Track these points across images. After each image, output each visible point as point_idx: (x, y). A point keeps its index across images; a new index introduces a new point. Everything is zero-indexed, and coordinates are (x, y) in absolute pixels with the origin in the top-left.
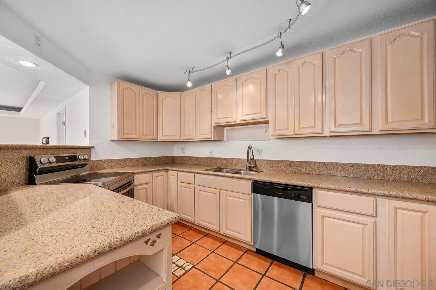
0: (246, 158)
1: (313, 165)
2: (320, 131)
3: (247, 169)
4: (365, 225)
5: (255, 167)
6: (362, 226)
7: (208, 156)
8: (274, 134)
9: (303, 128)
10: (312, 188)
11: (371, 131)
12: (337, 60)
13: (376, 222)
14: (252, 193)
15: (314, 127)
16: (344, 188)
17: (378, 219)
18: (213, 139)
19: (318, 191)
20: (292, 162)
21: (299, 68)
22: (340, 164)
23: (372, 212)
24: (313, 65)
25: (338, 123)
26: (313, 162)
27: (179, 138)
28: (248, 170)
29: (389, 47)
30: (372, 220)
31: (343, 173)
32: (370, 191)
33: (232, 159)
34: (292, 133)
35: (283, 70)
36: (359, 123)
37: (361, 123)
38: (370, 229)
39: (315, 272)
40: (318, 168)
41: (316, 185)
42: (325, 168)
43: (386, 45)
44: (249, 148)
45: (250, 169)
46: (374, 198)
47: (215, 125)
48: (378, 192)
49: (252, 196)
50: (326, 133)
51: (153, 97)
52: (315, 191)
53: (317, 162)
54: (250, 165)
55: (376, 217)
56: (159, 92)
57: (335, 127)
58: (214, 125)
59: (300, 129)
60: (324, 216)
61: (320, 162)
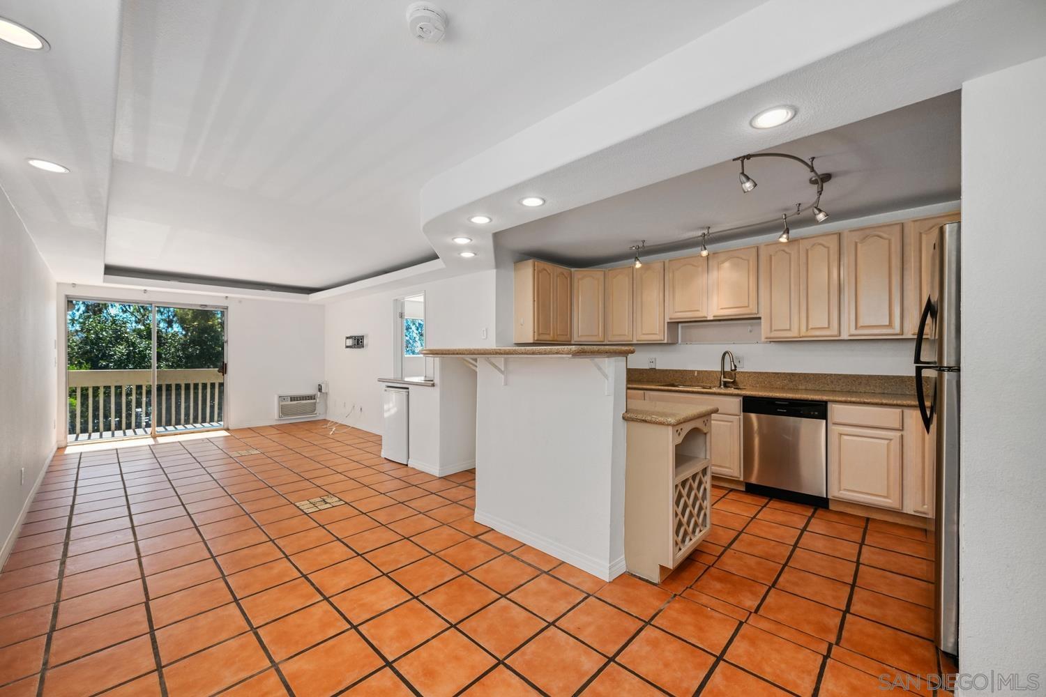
0: (719, 369)
1: (825, 378)
2: (836, 333)
3: (720, 385)
4: (891, 440)
5: (734, 383)
6: (886, 442)
7: (647, 368)
8: (769, 335)
9: (812, 329)
10: (826, 402)
11: (902, 334)
12: (859, 245)
13: (902, 436)
14: (742, 413)
15: (829, 328)
16: (866, 400)
17: (904, 433)
18: (666, 341)
19: (834, 405)
20: (793, 375)
21: (807, 250)
22: (865, 376)
23: (897, 425)
24: (827, 249)
25: (861, 323)
26: (825, 374)
27: (602, 340)
28: (722, 387)
29: (924, 236)
30: (898, 434)
31: (868, 388)
32: (895, 402)
33: (693, 371)
34: (796, 335)
35: (784, 251)
36: (888, 324)
37: (890, 325)
38: (895, 445)
39: (830, 502)
40: (832, 382)
41: (831, 398)
42: (843, 383)
43: (921, 234)
44: (724, 354)
45: (726, 385)
46: (900, 410)
47: (669, 321)
48: (905, 403)
49: (742, 417)
50: (845, 336)
51: (567, 278)
52: (830, 405)
53: (831, 375)
54: (725, 380)
55: (902, 430)
56: (573, 269)
57: (856, 328)
58: (667, 320)
59: (807, 330)
60: (841, 434)
61: (835, 375)
